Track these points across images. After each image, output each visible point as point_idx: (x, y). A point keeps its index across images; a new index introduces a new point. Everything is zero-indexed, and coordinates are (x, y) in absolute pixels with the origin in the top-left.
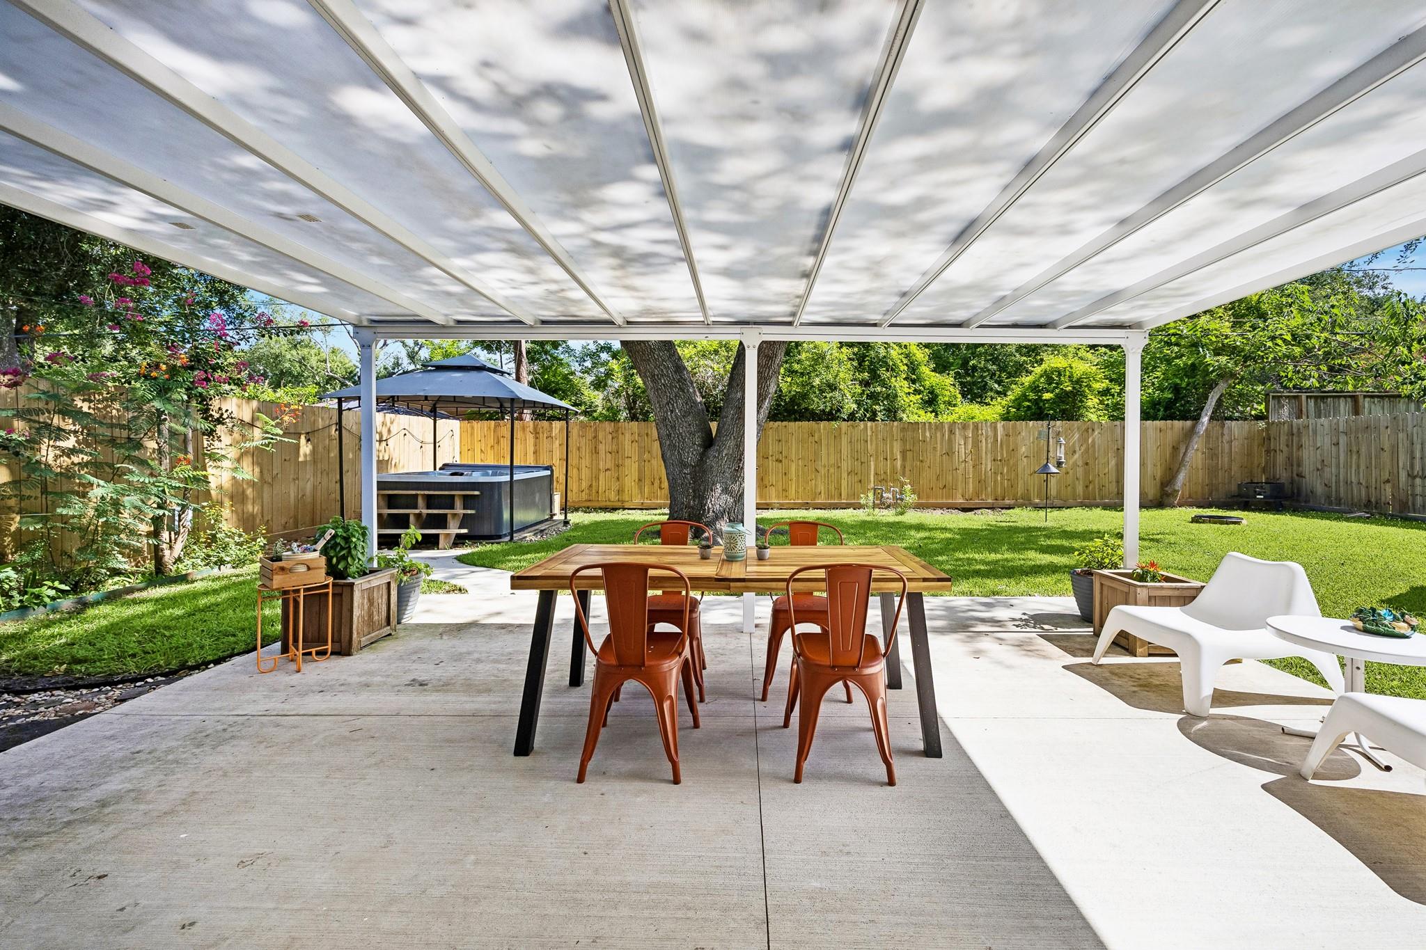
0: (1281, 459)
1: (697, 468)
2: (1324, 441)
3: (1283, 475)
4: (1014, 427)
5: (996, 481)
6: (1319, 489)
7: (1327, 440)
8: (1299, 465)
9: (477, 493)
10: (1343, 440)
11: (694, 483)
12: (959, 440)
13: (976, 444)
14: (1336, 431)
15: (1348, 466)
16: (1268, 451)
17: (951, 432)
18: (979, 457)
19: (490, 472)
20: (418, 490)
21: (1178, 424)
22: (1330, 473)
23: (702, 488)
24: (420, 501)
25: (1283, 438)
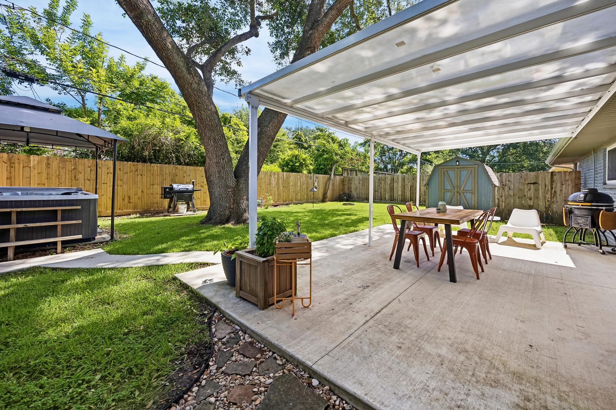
0: (346, 187)
1: (236, 189)
2: (357, 182)
3: (347, 191)
4: (289, 175)
5: (283, 195)
6: (355, 195)
7: (358, 182)
8: (351, 189)
9: (79, 207)
10: (361, 182)
11: (234, 196)
12: (273, 179)
13: (278, 180)
14: (359, 179)
15: (362, 189)
16: (343, 185)
17: (270, 176)
18: (279, 186)
19: (20, 193)
20: (12, 208)
21: (327, 176)
22: (358, 191)
23: (238, 198)
24: (14, 217)
25: (347, 181)
